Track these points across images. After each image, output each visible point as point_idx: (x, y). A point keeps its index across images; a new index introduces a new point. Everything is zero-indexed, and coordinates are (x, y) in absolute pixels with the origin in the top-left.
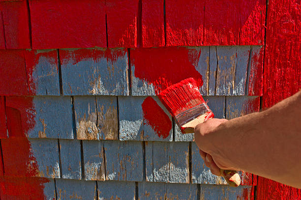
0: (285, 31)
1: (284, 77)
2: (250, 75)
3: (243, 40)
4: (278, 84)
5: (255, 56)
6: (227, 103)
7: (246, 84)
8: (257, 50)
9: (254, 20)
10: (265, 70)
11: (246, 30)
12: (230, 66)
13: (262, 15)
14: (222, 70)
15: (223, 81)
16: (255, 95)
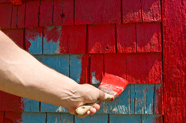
0: (174, 76)
1: (176, 103)
2: (155, 102)
3: (150, 80)
4: (173, 108)
5: (158, 90)
6: (142, 119)
7: (153, 107)
8: (159, 86)
9: (155, 69)
10: (164, 99)
11: (151, 75)
12: (143, 96)
13: (160, 67)
14: (138, 99)
15: (139, 105)
16: (159, 114)
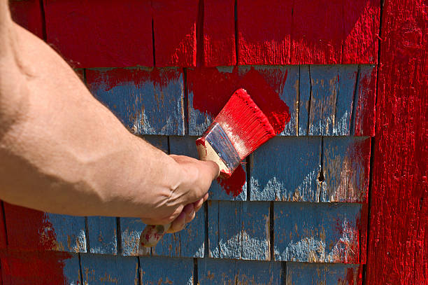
0: (407, 44)
1: (405, 109)
2: (357, 107)
3: (348, 56)
4: (397, 120)
5: (365, 80)
7: (352, 120)
8: (367, 71)
9: (363, 27)
10: (378, 99)
11: (352, 43)
12: (329, 93)
13: (374, 20)
14: (317, 100)
15: (319, 114)
